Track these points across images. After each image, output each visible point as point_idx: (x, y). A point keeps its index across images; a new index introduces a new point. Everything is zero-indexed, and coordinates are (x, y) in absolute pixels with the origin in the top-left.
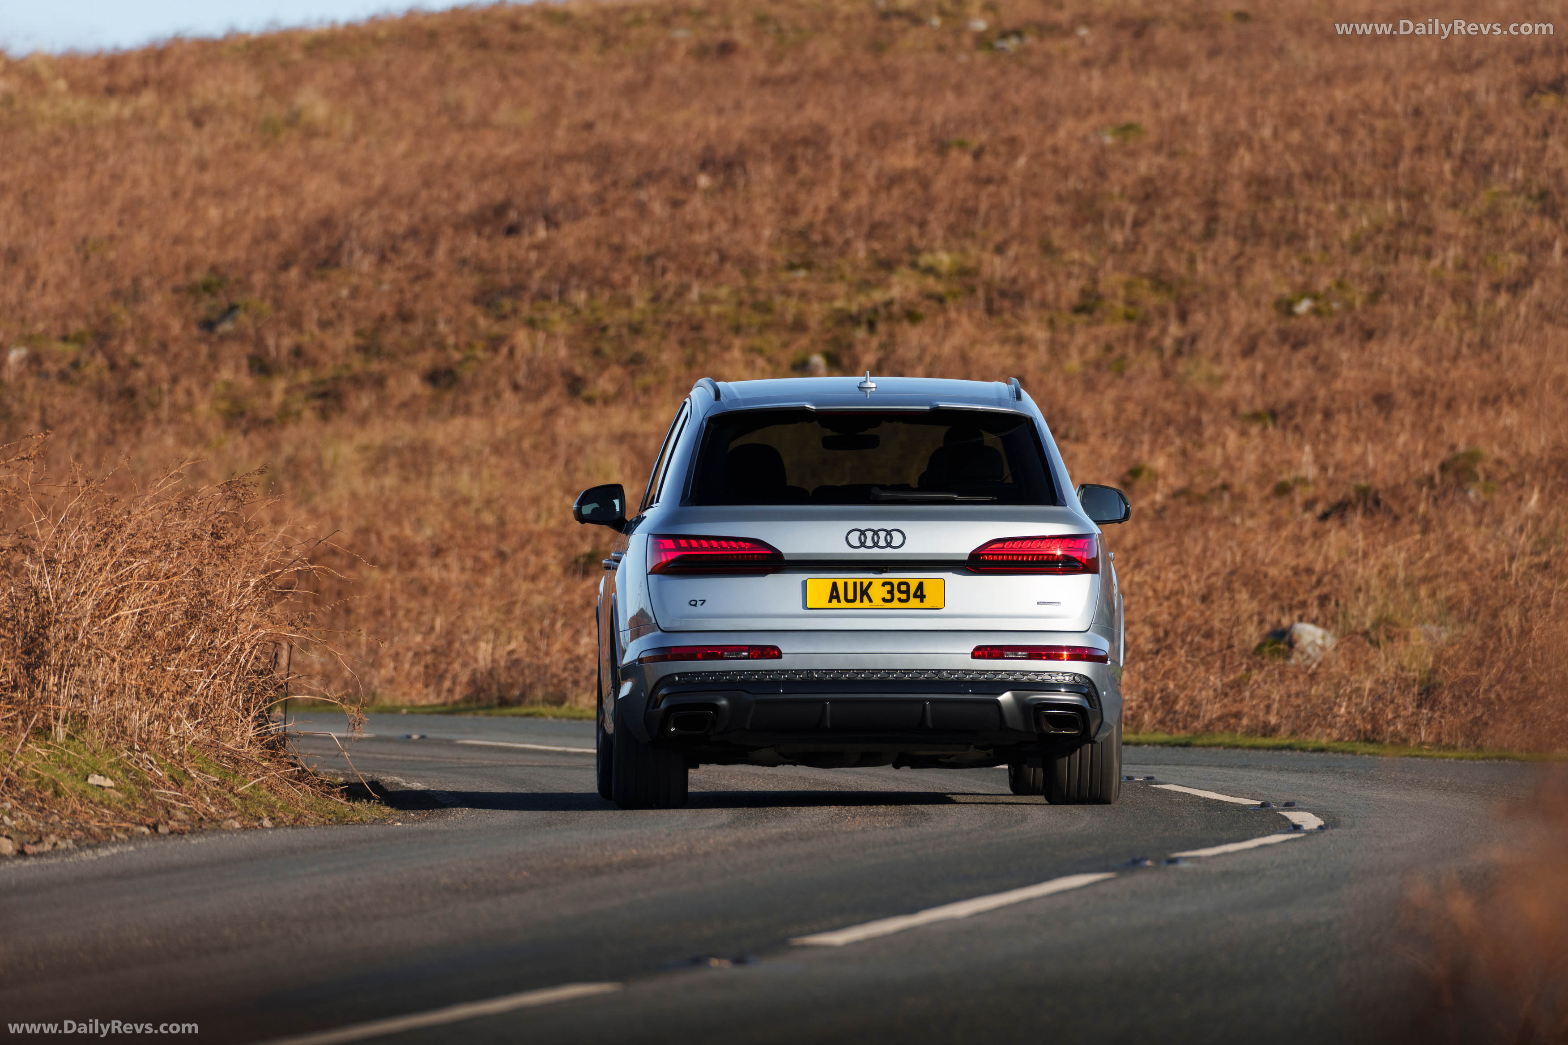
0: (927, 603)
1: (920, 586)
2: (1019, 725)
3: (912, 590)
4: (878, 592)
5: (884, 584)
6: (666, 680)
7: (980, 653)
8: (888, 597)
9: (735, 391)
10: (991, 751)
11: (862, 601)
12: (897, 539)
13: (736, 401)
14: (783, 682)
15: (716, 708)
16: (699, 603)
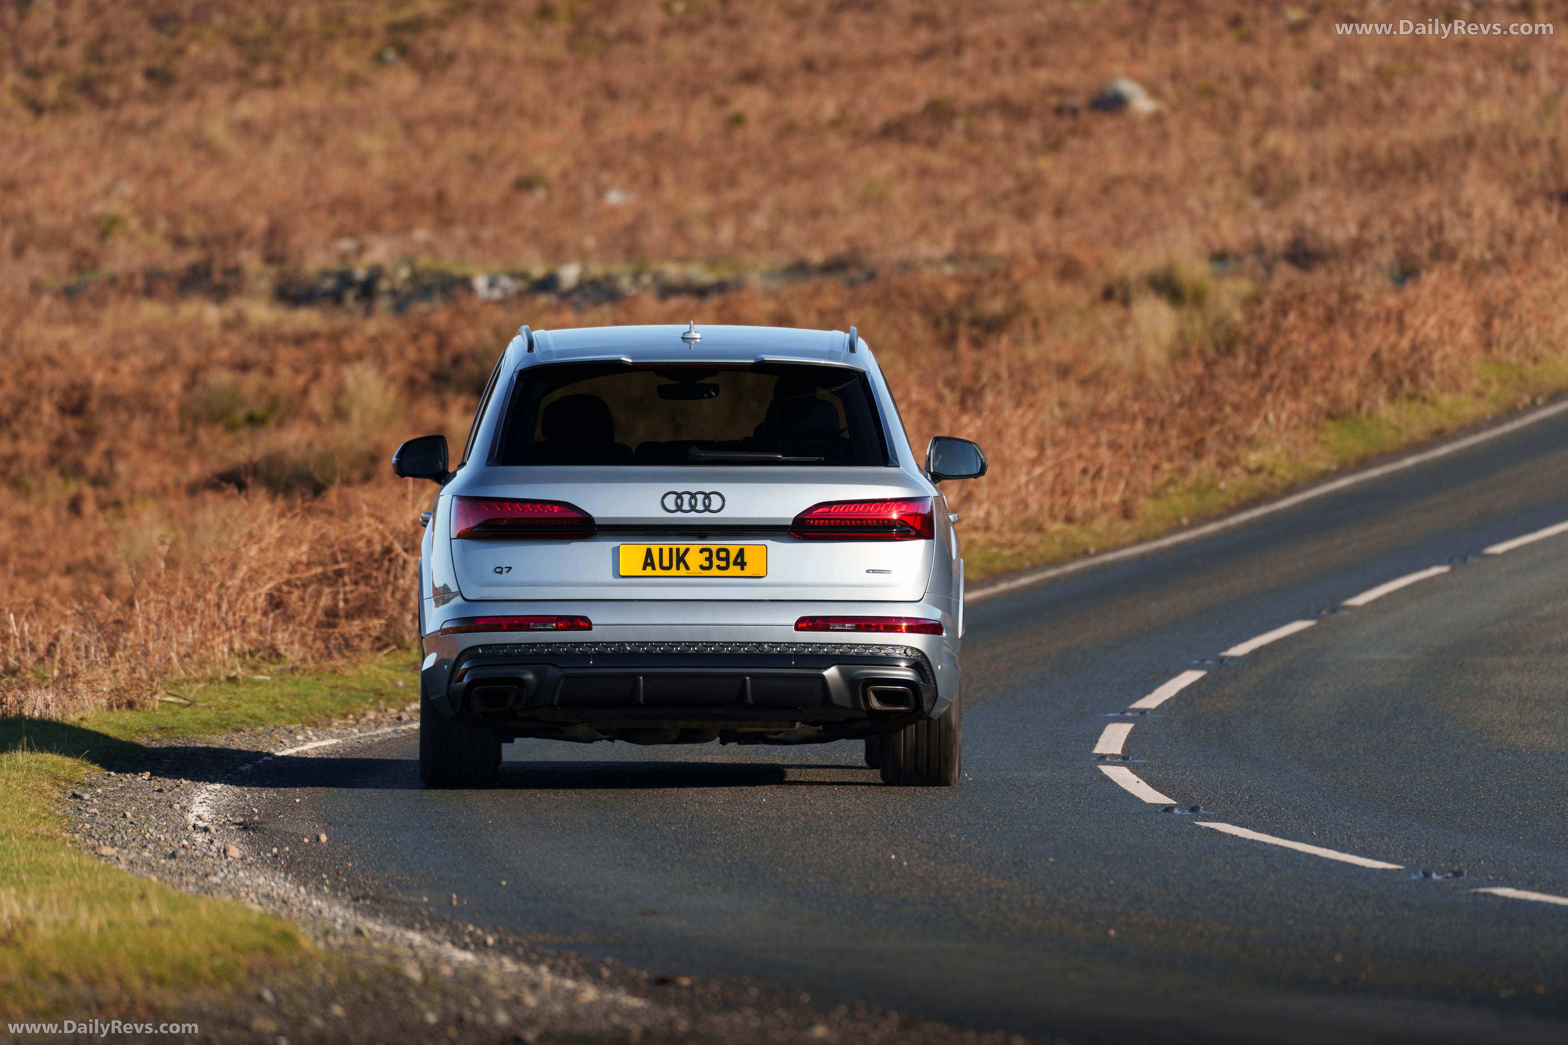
0: (748, 571)
1: (741, 553)
2: (846, 702)
3: (732, 558)
4: (696, 558)
5: (702, 551)
6: (469, 653)
7: (805, 624)
8: (707, 564)
9: (551, 341)
10: (820, 728)
11: (678, 568)
12: (716, 503)
13: (550, 352)
14: (594, 655)
15: (521, 682)
16: (505, 570)
